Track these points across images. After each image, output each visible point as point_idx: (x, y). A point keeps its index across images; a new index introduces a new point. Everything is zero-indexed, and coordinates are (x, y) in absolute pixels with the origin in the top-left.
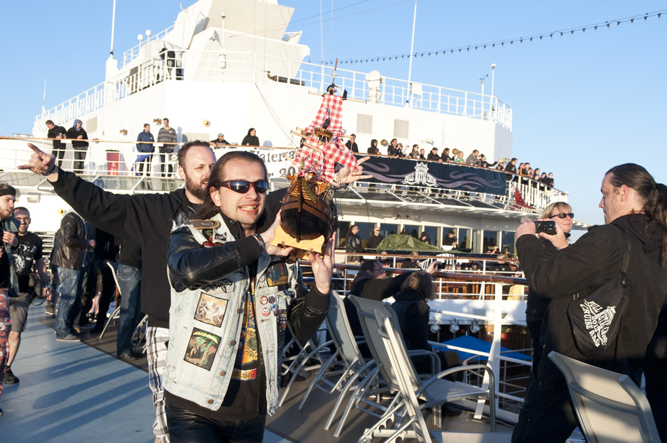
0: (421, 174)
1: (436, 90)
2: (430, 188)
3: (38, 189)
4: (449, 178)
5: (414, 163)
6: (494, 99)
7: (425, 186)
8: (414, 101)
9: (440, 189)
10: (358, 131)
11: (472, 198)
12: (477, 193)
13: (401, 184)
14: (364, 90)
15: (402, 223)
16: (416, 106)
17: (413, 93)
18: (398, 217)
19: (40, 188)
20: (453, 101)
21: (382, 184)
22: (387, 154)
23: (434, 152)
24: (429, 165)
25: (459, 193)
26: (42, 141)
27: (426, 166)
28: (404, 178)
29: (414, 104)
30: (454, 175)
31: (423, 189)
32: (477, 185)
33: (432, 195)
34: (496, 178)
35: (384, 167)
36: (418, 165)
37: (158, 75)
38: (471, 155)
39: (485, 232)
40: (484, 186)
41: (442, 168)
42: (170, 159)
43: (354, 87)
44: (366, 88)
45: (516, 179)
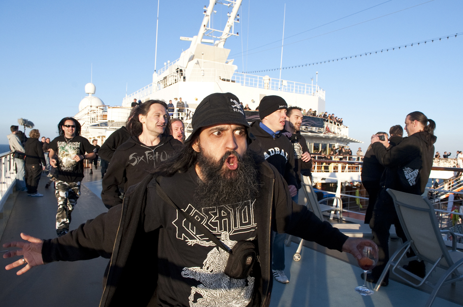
1: (293, 83)
6: (318, 87)
8: (284, 88)
11: (309, 130)
12: (311, 127)
14: (262, 84)
17: (283, 85)
20: (300, 88)
25: (304, 127)
32: (311, 124)
34: (319, 121)
37: (176, 80)
38: (309, 111)
39: (314, 144)
40: (314, 124)
42: (182, 115)
43: (258, 83)
44: (263, 83)
45: (327, 121)
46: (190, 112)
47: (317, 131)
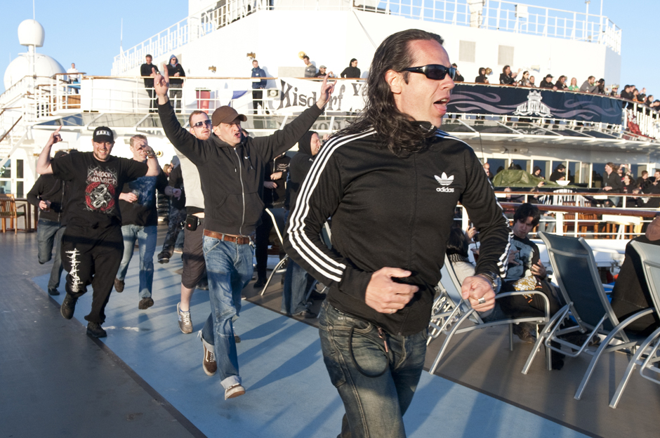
0: (534, 104)
1: (543, 12)
2: (543, 119)
3: (137, 131)
4: (563, 107)
5: (527, 92)
6: (604, 19)
7: (539, 116)
8: (519, 24)
9: (554, 120)
10: (460, 59)
11: (588, 129)
12: (592, 123)
13: (513, 114)
14: (466, 14)
15: (510, 157)
16: (521, 30)
17: (518, 16)
18: (506, 151)
19: (139, 129)
20: (561, 23)
21: (492, 116)
22: (499, 82)
23: (548, 80)
24: (543, 94)
25: (574, 123)
26: (136, 80)
27: (539, 94)
28: (516, 109)
29: (519, 28)
30: (569, 103)
31: (536, 120)
32: (593, 114)
33: (546, 127)
34: (612, 106)
35: (494, 97)
36: (531, 94)
37: (249, 7)
38: (586, 82)
39: (595, 165)
40: (600, 114)
41: (556, 96)
42: (269, 95)
43: (455, 11)
44: (469, 12)
45: (631, 106)
46: (290, 87)
47: (605, 133)
